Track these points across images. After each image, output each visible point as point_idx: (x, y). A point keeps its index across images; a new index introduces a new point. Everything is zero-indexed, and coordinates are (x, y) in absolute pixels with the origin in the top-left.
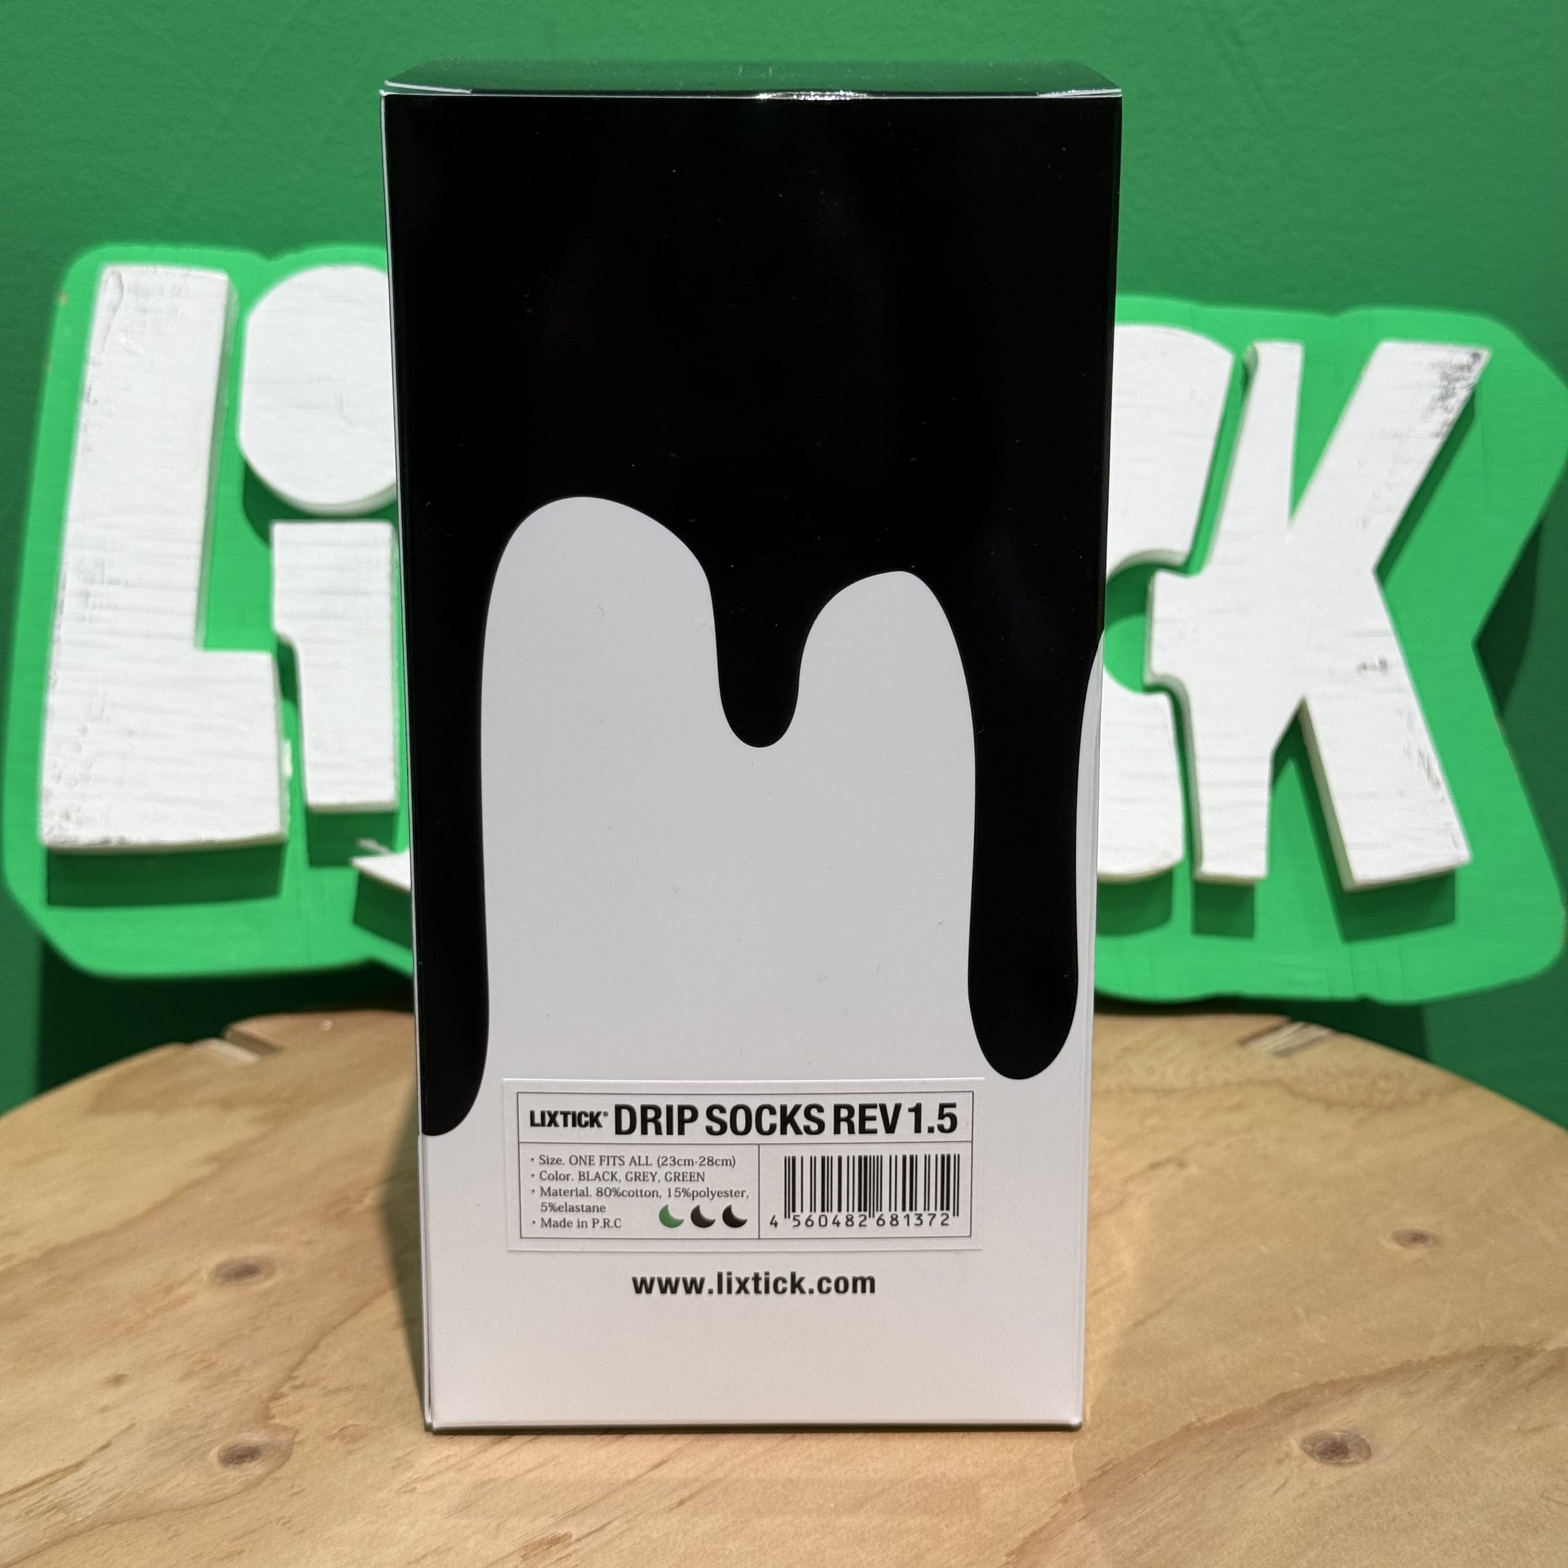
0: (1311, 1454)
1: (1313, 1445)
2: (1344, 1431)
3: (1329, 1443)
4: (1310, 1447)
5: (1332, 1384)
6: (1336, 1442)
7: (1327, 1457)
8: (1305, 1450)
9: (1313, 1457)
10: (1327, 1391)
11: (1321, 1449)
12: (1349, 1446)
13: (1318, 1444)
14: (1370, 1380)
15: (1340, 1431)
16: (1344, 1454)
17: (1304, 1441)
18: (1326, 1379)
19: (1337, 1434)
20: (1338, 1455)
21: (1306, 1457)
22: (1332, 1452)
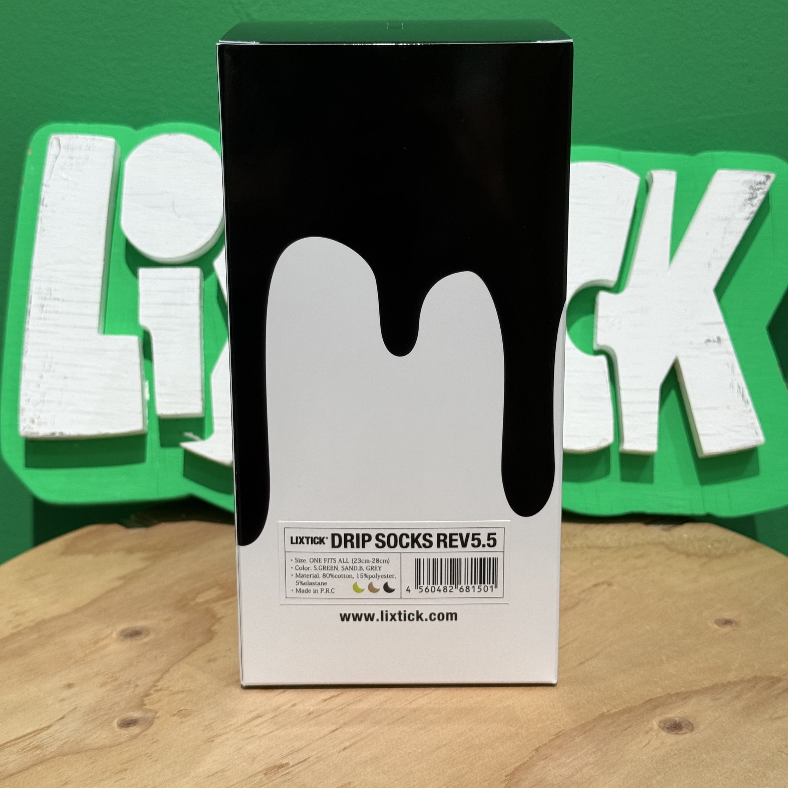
0: (663, 729)
1: (665, 724)
2: (681, 718)
3: (673, 723)
4: (663, 726)
5: (677, 694)
6: (676, 723)
7: (671, 730)
8: (660, 727)
9: (664, 730)
10: (674, 698)
11: (668, 726)
12: (683, 724)
13: (667, 724)
14: (696, 692)
15: (678, 717)
16: (680, 729)
17: (660, 722)
18: (674, 692)
19: (677, 719)
20: (677, 729)
21: (661, 730)
22: (674, 728)
